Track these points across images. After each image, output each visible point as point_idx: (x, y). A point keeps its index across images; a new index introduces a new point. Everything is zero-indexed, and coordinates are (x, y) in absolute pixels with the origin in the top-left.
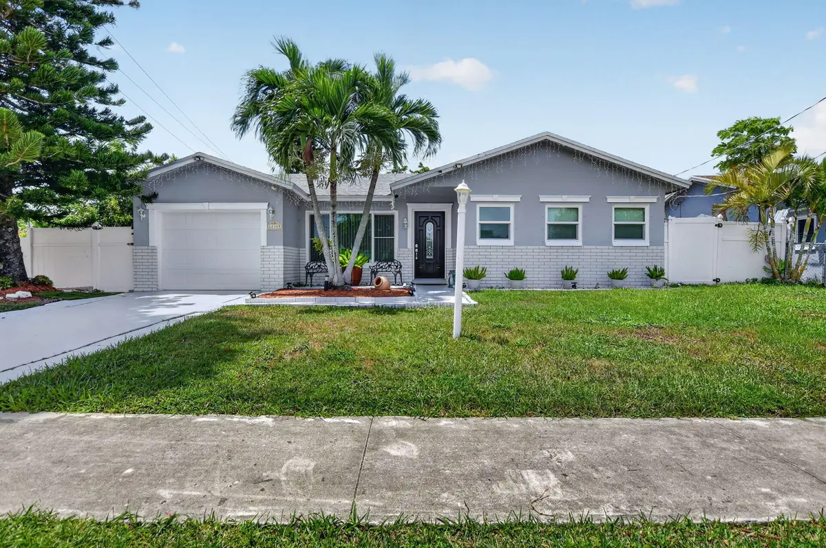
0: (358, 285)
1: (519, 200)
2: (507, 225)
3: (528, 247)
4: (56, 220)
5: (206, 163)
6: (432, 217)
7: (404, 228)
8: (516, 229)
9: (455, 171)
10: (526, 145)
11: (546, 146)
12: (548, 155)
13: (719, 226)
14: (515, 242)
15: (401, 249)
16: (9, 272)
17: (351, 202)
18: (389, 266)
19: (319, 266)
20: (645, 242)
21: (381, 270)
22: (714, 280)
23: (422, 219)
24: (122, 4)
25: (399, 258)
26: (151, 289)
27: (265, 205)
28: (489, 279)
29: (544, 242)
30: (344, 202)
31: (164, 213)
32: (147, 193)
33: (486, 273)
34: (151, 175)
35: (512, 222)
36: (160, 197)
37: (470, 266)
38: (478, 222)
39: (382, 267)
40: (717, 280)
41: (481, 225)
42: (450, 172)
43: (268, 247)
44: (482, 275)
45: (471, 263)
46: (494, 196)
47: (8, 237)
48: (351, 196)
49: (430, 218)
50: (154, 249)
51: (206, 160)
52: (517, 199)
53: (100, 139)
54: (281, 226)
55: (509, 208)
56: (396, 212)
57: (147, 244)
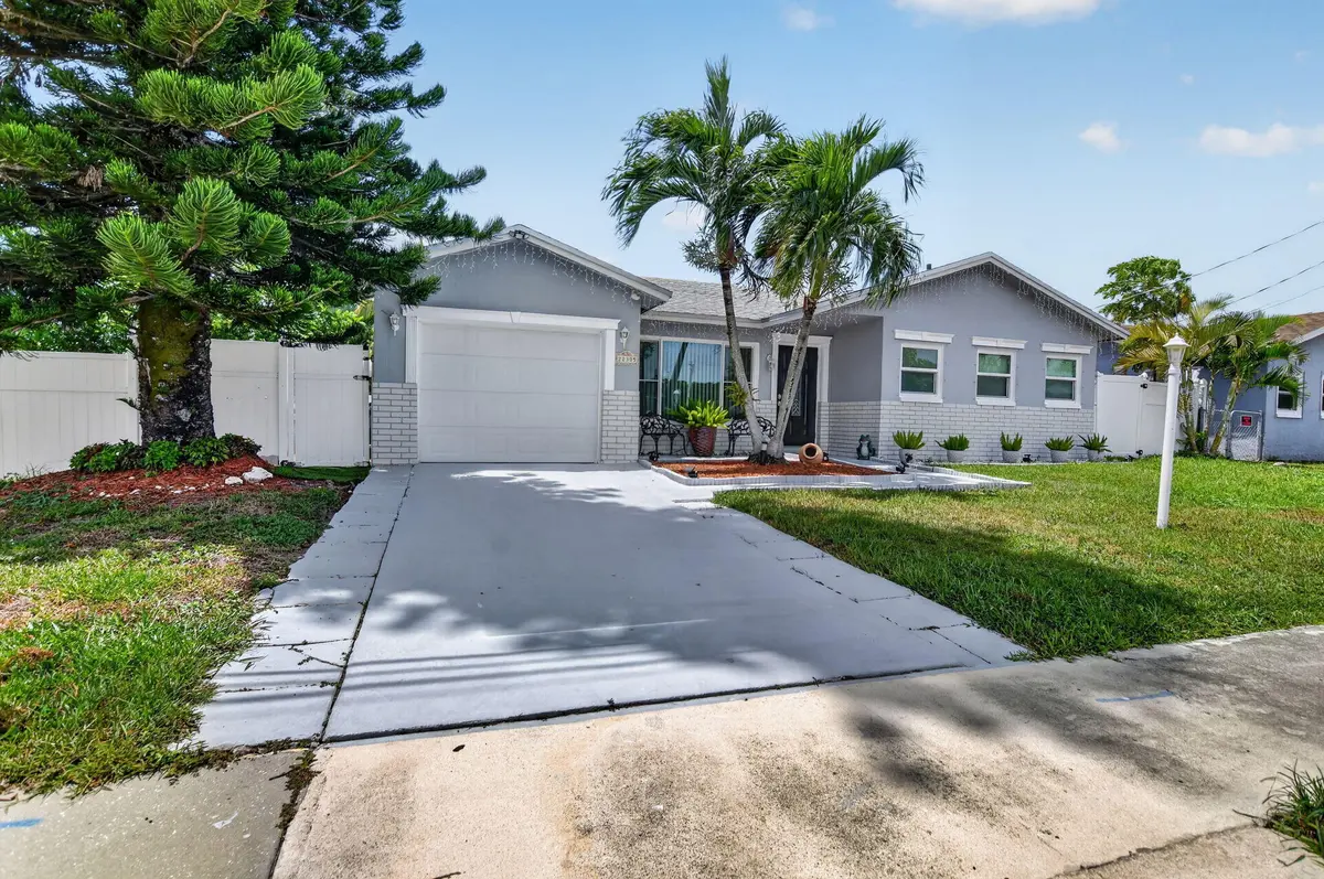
0: (710, 456)
2: (933, 375)
3: (958, 406)
5: (530, 245)
7: (767, 369)
11: (989, 271)
13: (1144, 386)
14: (943, 398)
15: (762, 402)
16: (200, 427)
20: (1075, 404)
21: (738, 432)
22: (1137, 453)
26: (406, 462)
27: (613, 324)
29: (970, 399)
30: (692, 325)
35: (939, 370)
38: (901, 368)
39: (740, 427)
40: (1139, 452)
41: (904, 373)
43: (616, 393)
46: (924, 333)
48: (703, 316)
50: (413, 389)
51: (531, 240)
52: (948, 339)
54: (637, 357)
55: (936, 352)
56: (756, 345)
57: (401, 379)
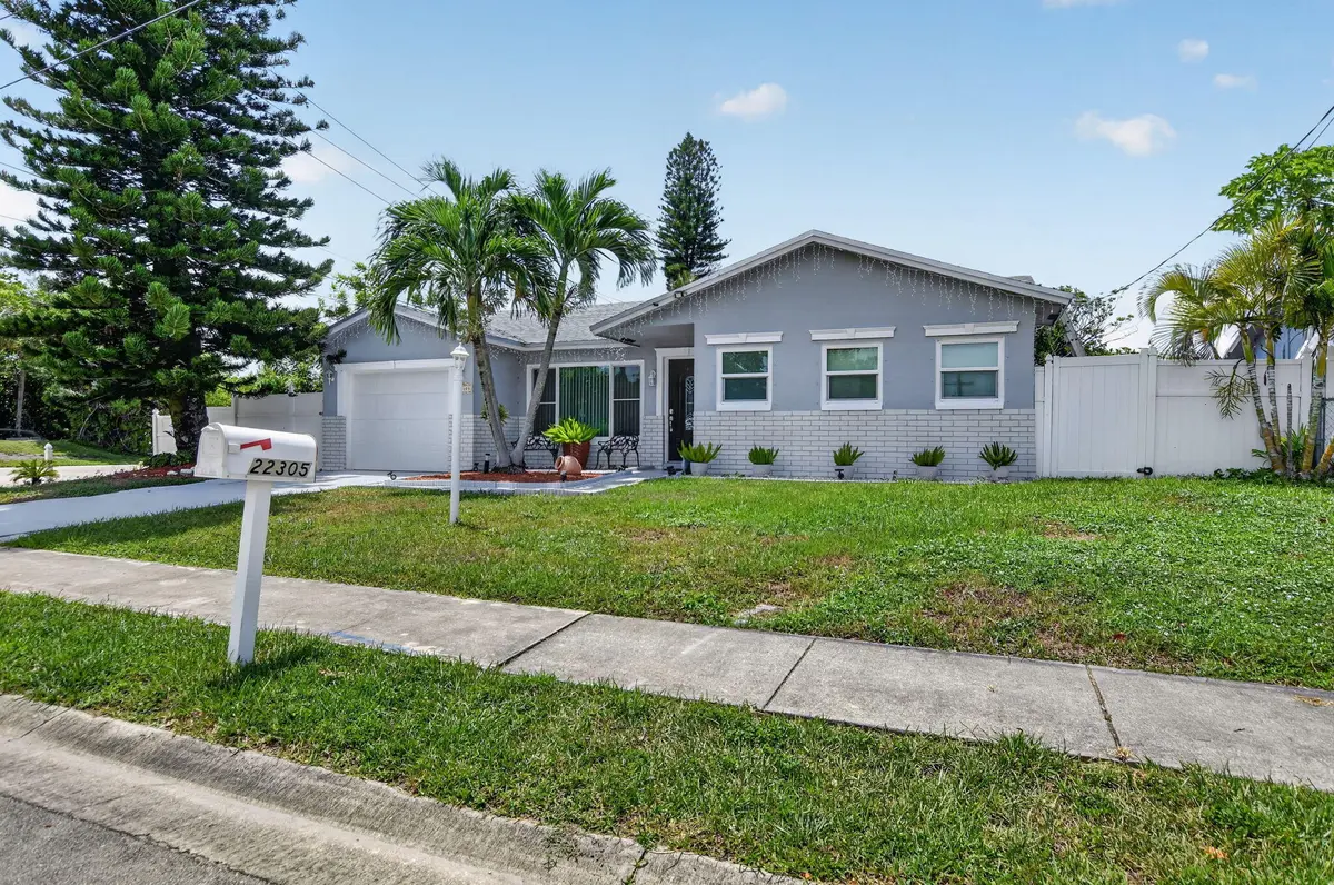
1: (780, 340)
2: (765, 380)
3: (795, 413)
4: (243, 389)
7: (652, 384)
8: (774, 385)
9: (676, 303)
10: (780, 254)
11: (814, 251)
12: (818, 268)
14: (773, 404)
15: (649, 417)
17: (577, 350)
19: (537, 441)
20: (998, 402)
22: (1139, 471)
24: (309, 129)
25: (645, 430)
26: (338, 469)
29: (819, 404)
30: (564, 351)
31: (356, 376)
32: (334, 351)
34: (335, 331)
35: (769, 373)
38: (720, 375)
39: (618, 443)
40: (1146, 471)
41: (724, 379)
42: (670, 305)
45: (709, 437)
46: (740, 335)
47: (193, 408)
50: (343, 419)
52: (776, 337)
53: (272, 296)
54: (471, 387)
55: (766, 353)
56: (641, 363)
57: (335, 413)
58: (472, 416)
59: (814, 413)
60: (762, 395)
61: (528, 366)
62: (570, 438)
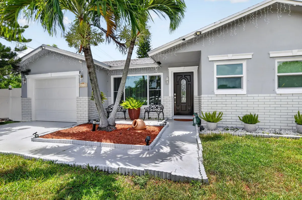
1: (251, 57)
2: (240, 78)
3: (260, 95)
6: (185, 76)
7: (167, 83)
8: (248, 81)
9: (195, 38)
14: (247, 91)
15: (165, 97)
18: (157, 107)
21: (152, 110)
23: (179, 77)
25: (164, 102)
26: (28, 121)
27: (78, 73)
28: (225, 120)
29: (275, 90)
31: (36, 80)
33: (223, 115)
34: (24, 60)
35: (244, 75)
36: (32, 71)
37: (209, 110)
38: (216, 76)
39: (152, 108)
41: (218, 79)
42: (192, 39)
43: (80, 98)
44: (219, 119)
45: (210, 108)
46: (229, 55)
49: (183, 76)
50: (30, 99)
51: (47, 49)
52: (249, 56)
54: (86, 84)
55: (241, 65)
56: (161, 74)
57: (26, 97)
58: (87, 97)
59: (271, 95)
60: (239, 86)
61: (111, 76)
62: (132, 107)
